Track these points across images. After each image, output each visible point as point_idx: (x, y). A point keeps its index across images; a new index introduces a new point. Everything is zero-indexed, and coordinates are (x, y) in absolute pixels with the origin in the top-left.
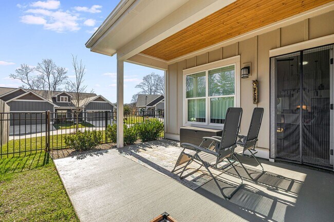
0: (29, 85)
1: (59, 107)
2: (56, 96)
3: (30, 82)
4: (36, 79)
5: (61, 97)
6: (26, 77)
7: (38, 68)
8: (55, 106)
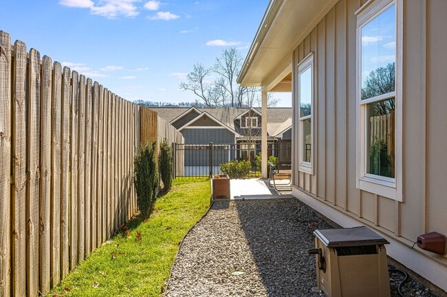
0: (204, 98)
1: (242, 137)
2: (240, 117)
3: (206, 94)
4: (213, 87)
5: (247, 118)
6: (200, 84)
7: (217, 67)
8: (237, 135)
